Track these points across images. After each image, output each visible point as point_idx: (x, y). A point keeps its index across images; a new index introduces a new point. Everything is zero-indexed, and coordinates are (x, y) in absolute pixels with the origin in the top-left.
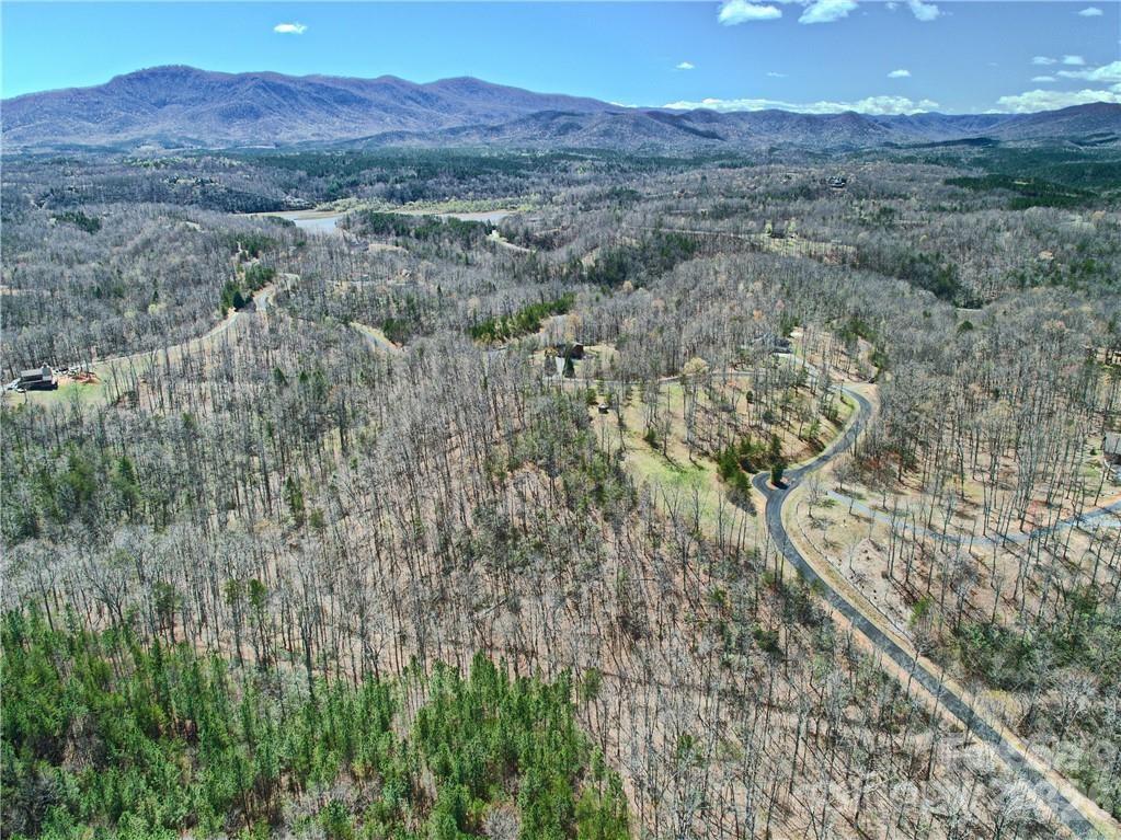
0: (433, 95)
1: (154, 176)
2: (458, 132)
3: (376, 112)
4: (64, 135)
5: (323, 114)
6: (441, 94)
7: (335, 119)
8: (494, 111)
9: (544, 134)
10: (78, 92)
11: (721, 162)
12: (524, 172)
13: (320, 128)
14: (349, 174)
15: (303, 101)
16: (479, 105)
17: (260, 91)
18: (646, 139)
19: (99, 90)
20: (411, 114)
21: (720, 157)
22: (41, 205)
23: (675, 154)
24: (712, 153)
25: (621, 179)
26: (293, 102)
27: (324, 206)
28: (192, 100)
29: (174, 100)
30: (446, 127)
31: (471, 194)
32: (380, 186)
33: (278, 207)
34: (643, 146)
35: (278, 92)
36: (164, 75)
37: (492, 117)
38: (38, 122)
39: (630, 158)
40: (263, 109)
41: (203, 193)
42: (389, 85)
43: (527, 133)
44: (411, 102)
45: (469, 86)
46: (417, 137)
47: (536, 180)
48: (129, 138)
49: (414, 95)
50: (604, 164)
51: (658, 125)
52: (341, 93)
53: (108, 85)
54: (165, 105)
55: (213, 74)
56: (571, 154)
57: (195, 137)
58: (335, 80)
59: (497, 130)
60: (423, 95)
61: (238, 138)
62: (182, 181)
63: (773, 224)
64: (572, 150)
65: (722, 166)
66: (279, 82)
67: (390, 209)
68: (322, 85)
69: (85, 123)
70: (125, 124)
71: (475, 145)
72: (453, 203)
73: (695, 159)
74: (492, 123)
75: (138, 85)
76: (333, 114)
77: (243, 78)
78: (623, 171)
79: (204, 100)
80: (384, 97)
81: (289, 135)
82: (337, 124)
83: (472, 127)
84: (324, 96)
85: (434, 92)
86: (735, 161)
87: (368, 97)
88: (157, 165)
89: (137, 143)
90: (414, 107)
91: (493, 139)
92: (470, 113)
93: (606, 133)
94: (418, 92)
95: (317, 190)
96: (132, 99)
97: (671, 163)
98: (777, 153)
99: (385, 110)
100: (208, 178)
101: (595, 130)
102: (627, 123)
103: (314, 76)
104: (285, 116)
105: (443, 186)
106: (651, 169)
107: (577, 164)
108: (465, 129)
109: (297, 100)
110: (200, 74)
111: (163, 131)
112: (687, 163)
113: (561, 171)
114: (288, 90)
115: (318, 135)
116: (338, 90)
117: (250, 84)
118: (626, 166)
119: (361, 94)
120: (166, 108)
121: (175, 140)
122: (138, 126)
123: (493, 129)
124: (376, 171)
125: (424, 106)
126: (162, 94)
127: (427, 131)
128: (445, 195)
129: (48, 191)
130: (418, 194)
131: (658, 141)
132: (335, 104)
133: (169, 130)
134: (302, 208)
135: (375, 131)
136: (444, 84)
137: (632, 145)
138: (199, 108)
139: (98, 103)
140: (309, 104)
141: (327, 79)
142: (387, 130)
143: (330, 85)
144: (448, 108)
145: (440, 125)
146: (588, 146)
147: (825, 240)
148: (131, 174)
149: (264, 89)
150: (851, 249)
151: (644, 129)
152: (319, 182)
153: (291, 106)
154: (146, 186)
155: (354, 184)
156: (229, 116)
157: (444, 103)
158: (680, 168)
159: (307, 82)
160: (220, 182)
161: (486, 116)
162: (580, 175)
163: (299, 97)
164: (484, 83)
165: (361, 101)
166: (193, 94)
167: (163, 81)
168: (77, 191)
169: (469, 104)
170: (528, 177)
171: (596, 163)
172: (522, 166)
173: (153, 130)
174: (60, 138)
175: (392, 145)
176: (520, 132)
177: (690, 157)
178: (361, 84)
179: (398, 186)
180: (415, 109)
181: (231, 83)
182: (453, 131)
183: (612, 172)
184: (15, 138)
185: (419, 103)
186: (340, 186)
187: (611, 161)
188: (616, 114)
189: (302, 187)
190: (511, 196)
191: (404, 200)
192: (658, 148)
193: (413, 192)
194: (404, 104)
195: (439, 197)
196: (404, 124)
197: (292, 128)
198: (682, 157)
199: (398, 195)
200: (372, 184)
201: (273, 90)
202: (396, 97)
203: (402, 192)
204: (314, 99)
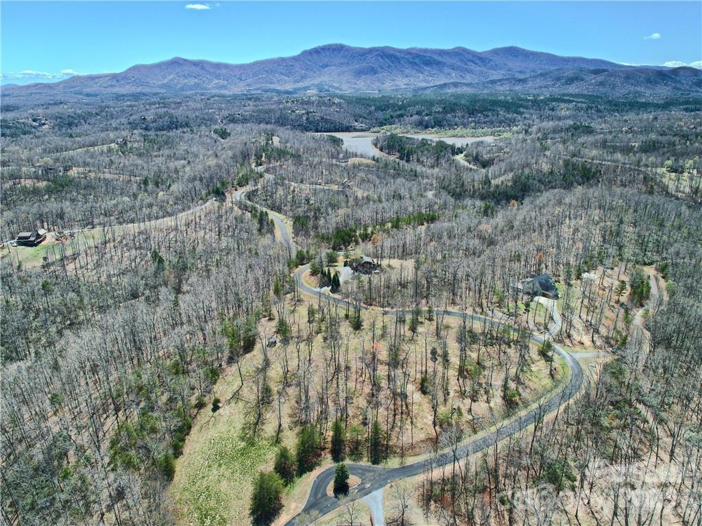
0: (487, 59)
2: (496, 83)
3: (446, 70)
4: (271, 83)
5: (414, 72)
6: (492, 58)
7: (420, 75)
8: (527, 68)
9: (555, 84)
10: (283, 60)
12: (522, 110)
13: (410, 80)
14: (400, 110)
15: (403, 64)
16: (515, 65)
17: (379, 58)
18: (632, 88)
19: (295, 59)
20: (470, 71)
21: (687, 102)
22: (223, 123)
23: (651, 99)
26: (397, 64)
27: (375, 129)
28: (341, 64)
29: (332, 64)
30: (489, 80)
31: (473, 124)
32: (416, 117)
34: (628, 93)
35: (389, 58)
36: (329, 49)
37: (524, 73)
38: (260, 76)
39: (610, 102)
40: (379, 69)
42: (460, 53)
43: (544, 83)
44: (471, 63)
45: (513, 52)
46: (466, 85)
47: (528, 116)
48: (304, 85)
49: (474, 59)
50: (584, 105)
52: (428, 58)
53: (298, 56)
54: (327, 66)
55: (356, 48)
56: (566, 98)
57: (338, 85)
58: (426, 51)
59: (523, 81)
60: (480, 59)
61: (360, 86)
62: (298, 111)
64: (568, 95)
66: (392, 52)
68: (417, 54)
69: (284, 77)
70: (303, 77)
71: (503, 91)
72: (459, 130)
73: (666, 103)
74: (522, 77)
75: (315, 56)
76: (420, 72)
77: (371, 51)
78: (599, 111)
79: (348, 64)
80: (454, 61)
81: (390, 84)
82: (421, 78)
83: (506, 79)
84: (417, 61)
85: (488, 57)
87: (444, 61)
89: (306, 88)
90: (472, 67)
91: (518, 88)
92: (510, 70)
93: (602, 84)
94: (477, 57)
96: (310, 63)
97: (645, 106)
99: (453, 69)
100: (312, 110)
101: (593, 81)
102: (619, 76)
103: (413, 49)
104: (391, 73)
105: (457, 119)
106: (623, 110)
107: (563, 105)
108: (500, 80)
109: (399, 63)
110: (348, 49)
111: (321, 82)
112: (657, 106)
113: (550, 110)
114: (396, 58)
115: (408, 84)
116: (425, 57)
117: (375, 53)
118: (603, 107)
119: (440, 59)
120: (326, 69)
121: (327, 88)
122: (309, 79)
123: (520, 80)
125: (480, 66)
126: (326, 60)
127: (477, 81)
128: (456, 125)
130: (439, 124)
131: (642, 89)
132: (423, 66)
133: (325, 82)
134: (362, 131)
135: (443, 80)
136: (496, 52)
137: (621, 92)
138: (344, 68)
139: (292, 65)
140: (407, 66)
141: (421, 50)
142: (449, 81)
143: (421, 54)
144: (495, 67)
145: (487, 78)
146: (586, 92)
148: (273, 107)
149: (382, 57)
151: (633, 81)
152: (380, 115)
153: (396, 67)
154: (278, 113)
155: (401, 116)
156: (359, 73)
157: (493, 64)
158: (648, 110)
159: (408, 52)
161: (520, 72)
162: (563, 113)
163: (402, 61)
164: (524, 50)
165: (438, 63)
166: (345, 61)
167: (328, 53)
168: (242, 116)
169: (510, 64)
170: (523, 113)
171: (579, 105)
172: (522, 106)
173: (317, 81)
174: (269, 85)
175: (448, 90)
176: (539, 82)
177: (662, 102)
178: (442, 53)
179: (426, 118)
180: (472, 68)
181: (363, 54)
182: (493, 82)
183: (590, 111)
184: (248, 85)
185: (476, 64)
186: (392, 117)
187: (591, 104)
190: (503, 127)
191: (426, 127)
192: (640, 94)
193: (435, 122)
194: (466, 64)
195: (451, 126)
196: (463, 78)
197: (393, 80)
198: (655, 101)
199: (425, 123)
200: (411, 116)
201: (387, 57)
202: (461, 60)
203: (427, 122)
204: (410, 63)
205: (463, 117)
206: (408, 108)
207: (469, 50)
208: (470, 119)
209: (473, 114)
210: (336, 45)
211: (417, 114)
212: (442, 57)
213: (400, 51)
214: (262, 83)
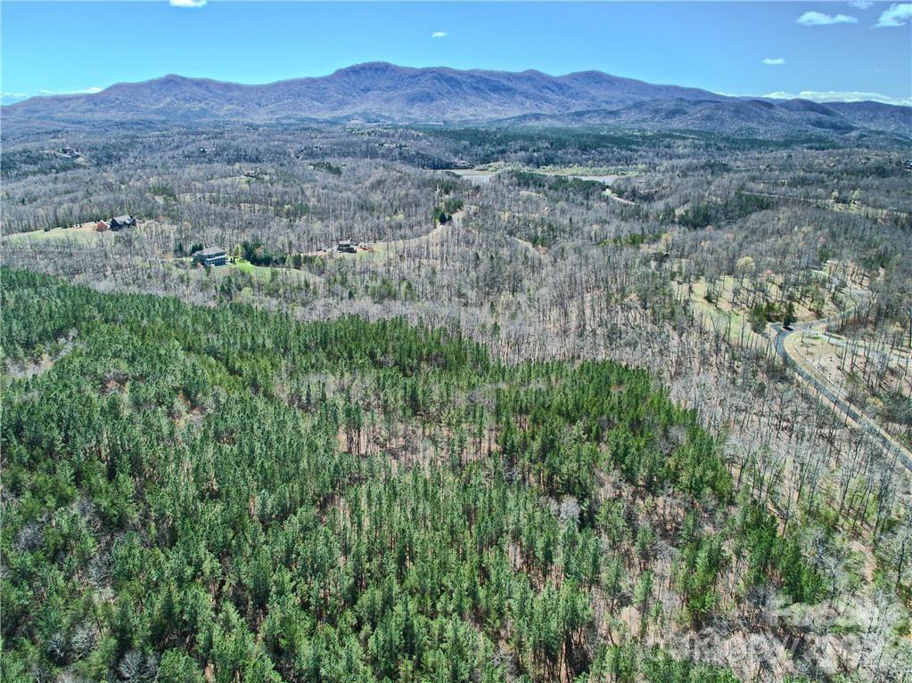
0: (565, 85)
2: (583, 115)
3: (519, 98)
4: (301, 110)
5: (480, 99)
6: (571, 85)
7: (487, 103)
8: (613, 97)
9: (653, 118)
10: (313, 81)
11: (809, 145)
12: (634, 147)
13: (476, 110)
14: (499, 145)
15: (466, 90)
16: (601, 94)
17: (436, 81)
18: (743, 124)
19: (327, 79)
20: (547, 100)
21: (810, 140)
22: (298, 158)
23: (768, 137)
24: (803, 138)
25: (716, 155)
26: (458, 89)
27: (481, 167)
28: (388, 88)
29: (375, 87)
30: (573, 111)
31: (590, 162)
32: (521, 154)
33: (448, 166)
34: (741, 129)
35: (448, 82)
36: (370, 69)
37: (611, 103)
38: (286, 101)
39: (727, 139)
40: (436, 95)
41: (400, 154)
42: (532, 77)
43: (640, 117)
44: (547, 90)
45: (595, 78)
46: (550, 118)
47: (644, 154)
48: (345, 114)
49: (550, 85)
50: (702, 143)
51: (756, 112)
52: (495, 83)
53: (332, 75)
54: (369, 90)
55: (404, 68)
56: (674, 134)
57: (387, 115)
58: (491, 73)
59: (614, 113)
60: (557, 85)
61: (417, 116)
63: (840, 193)
64: (676, 131)
65: (811, 148)
66: (450, 75)
67: (529, 171)
68: (481, 77)
69: (315, 103)
70: (341, 104)
71: (595, 125)
72: (576, 168)
73: (787, 141)
74: (609, 108)
75: (353, 77)
76: (487, 100)
77: (424, 72)
78: (719, 149)
79: (396, 88)
80: (526, 87)
81: (453, 115)
82: (489, 107)
83: (594, 111)
84: (482, 86)
85: (567, 83)
86: (823, 145)
87: (514, 87)
89: (348, 118)
90: (550, 95)
91: (610, 121)
92: (593, 100)
93: (709, 118)
94: (553, 82)
95: (476, 156)
96: (347, 86)
97: (763, 144)
98: (865, 138)
99: (526, 97)
101: (698, 115)
102: (729, 110)
103: (475, 70)
104: (451, 101)
105: (569, 156)
106: (744, 149)
107: (680, 142)
108: (588, 112)
109: (461, 88)
110: (395, 69)
111: (366, 110)
113: (665, 147)
114: (455, 80)
115: (474, 115)
116: (492, 81)
117: (431, 75)
118: (722, 145)
119: (510, 84)
120: (369, 93)
121: (374, 117)
122: (349, 107)
123: (611, 113)
124: (519, 143)
125: (557, 94)
126: (368, 83)
127: (556, 112)
128: (570, 162)
129: (303, 148)
130: (551, 161)
131: (755, 125)
132: (489, 92)
133: (370, 109)
134: (466, 168)
135: (518, 113)
136: (575, 77)
137: (732, 127)
138: (392, 93)
139: (325, 88)
140: (470, 92)
141: (485, 72)
142: (527, 112)
143: (487, 77)
144: (575, 96)
145: (568, 110)
146: (691, 128)
147: (883, 207)
148: (354, 139)
149: (439, 80)
150: (904, 215)
151: (743, 116)
153: (457, 93)
154: (364, 147)
155: (504, 152)
156: (412, 100)
157: (574, 92)
158: (770, 149)
159: (470, 74)
160: (411, 147)
161: (607, 102)
162: (681, 151)
163: (464, 86)
164: (608, 76)
165: (509, 90)
166: (390, 83)
167: (369, 73)
168: (321, 149)
169: (593, 93)
170: (637, 151)
171: (696, 142)
172: (633, 143)
173: (360, 109)
174: (298, 113)
175: (530, 124)
176: (634, 115)
177: (781, 139)
178: (511, 77)
179: (535, 154)
180: (550, 97)
181: (416, 76)
182: (579, 114)
183: (709, 149)
184: (270, 112)
185: (553, 91)
186: (493, 153)
187: (708, 140)
188: (717, 102)
189: (466, 153)
192: (754, 131)
193: (546, 159)
194: (541, 92)
196: (540, 108)
197: (456, 109)
198: (775, 139)
200: (516, 152)
201: (445, 81)
202: (535, 87)
204: (474, 88)
205: (576, 153)
206: (509, 143)
207: (542, 74)
208: (585, 156)
210: (379, 63)
211: (522, 150)
212: (511, 81)
213: (461, 73)
214: (289, 110)
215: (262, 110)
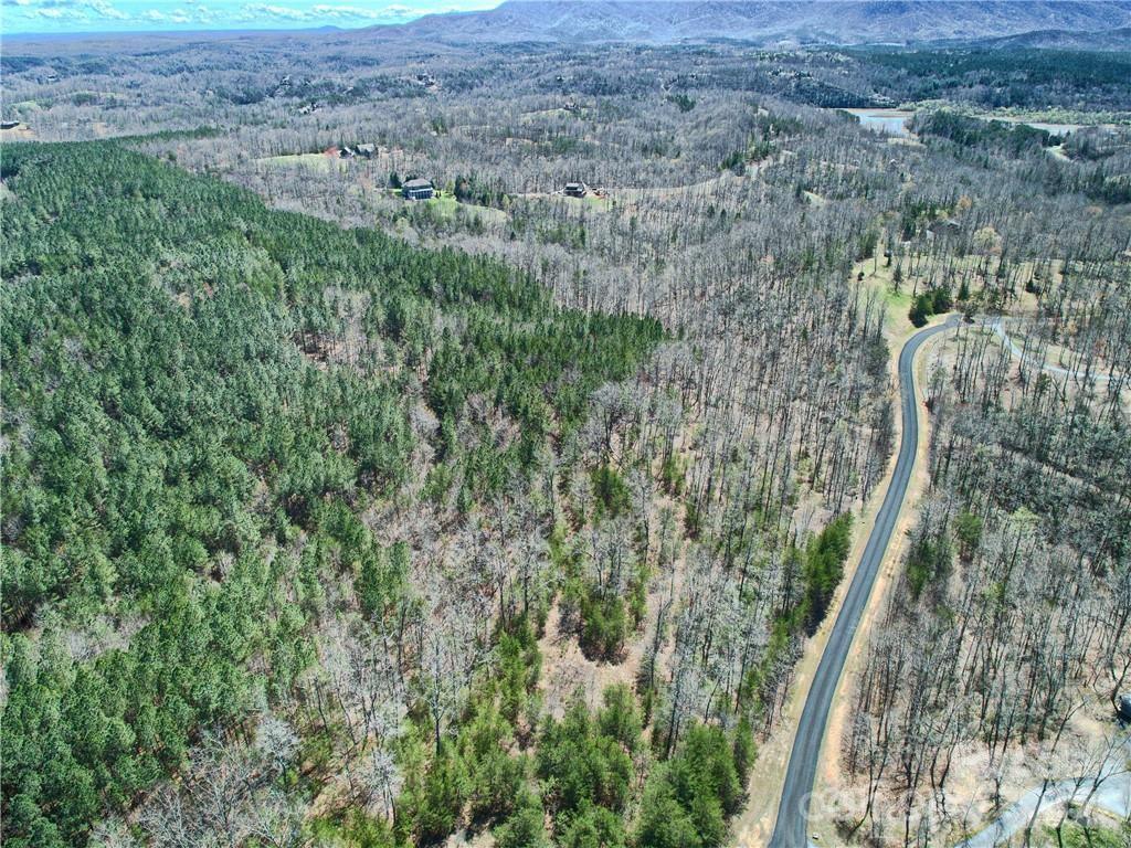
1: (762, 68)
14: (951, 75)
27: (908, 105)
31: (1081, 104)
32: (978, 88)
33: (861, 104)
62: (782, 74)
67: (976, 113)
72: (1054, 113)
88: (771, 59)
95: (910, 90)
100: (806, 73)
105: (1052, 94)
124: (984, 73)
128: (1050, 103)
130: (1019, 100)
134: (885, 107)
152: (916, 83)
155: (953, 85)
179: (998, 90)
186: (936, 87)
189: (897, 86)
191: (997, 105)
193: (1012, 97)
195: (1041, 105)
199: (994, 98)
200: (971, 86)
203: (999, 96)
205: (1064, 91)
206: (967, 73)
208: (1077, 95)
209: (1084, 87)
211: (981, 83)
214: (705, 28)
215: (672, 29)
